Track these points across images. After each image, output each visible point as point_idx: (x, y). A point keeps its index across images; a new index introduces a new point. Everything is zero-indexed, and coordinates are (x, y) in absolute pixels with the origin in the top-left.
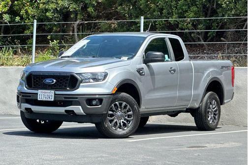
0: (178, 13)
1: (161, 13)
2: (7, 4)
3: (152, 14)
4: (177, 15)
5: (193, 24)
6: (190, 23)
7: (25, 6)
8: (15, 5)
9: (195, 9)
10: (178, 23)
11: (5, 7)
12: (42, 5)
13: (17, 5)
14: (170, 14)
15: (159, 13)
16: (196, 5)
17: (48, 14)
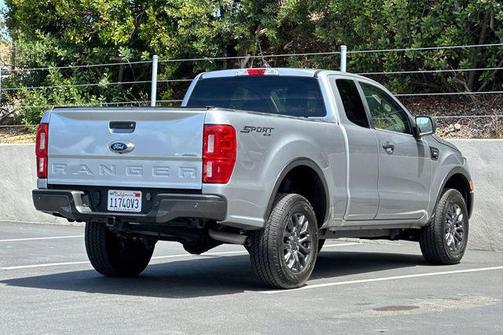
0: (422, 40)
1: (392, 41)
2: (128, 29)
3: (375, 41)
4: (420, 43)
5: (449, 60)
6: (443, 57)
7: (158, 33)
8: (140, 31)
9: (453, 30)
10: (422, 57)
11: (125, 34)
12: (182, 29)
13: (145, 31)
14: (407, 42)
15: (388, 40)
16: (455, 23)
17: (195, 45)
